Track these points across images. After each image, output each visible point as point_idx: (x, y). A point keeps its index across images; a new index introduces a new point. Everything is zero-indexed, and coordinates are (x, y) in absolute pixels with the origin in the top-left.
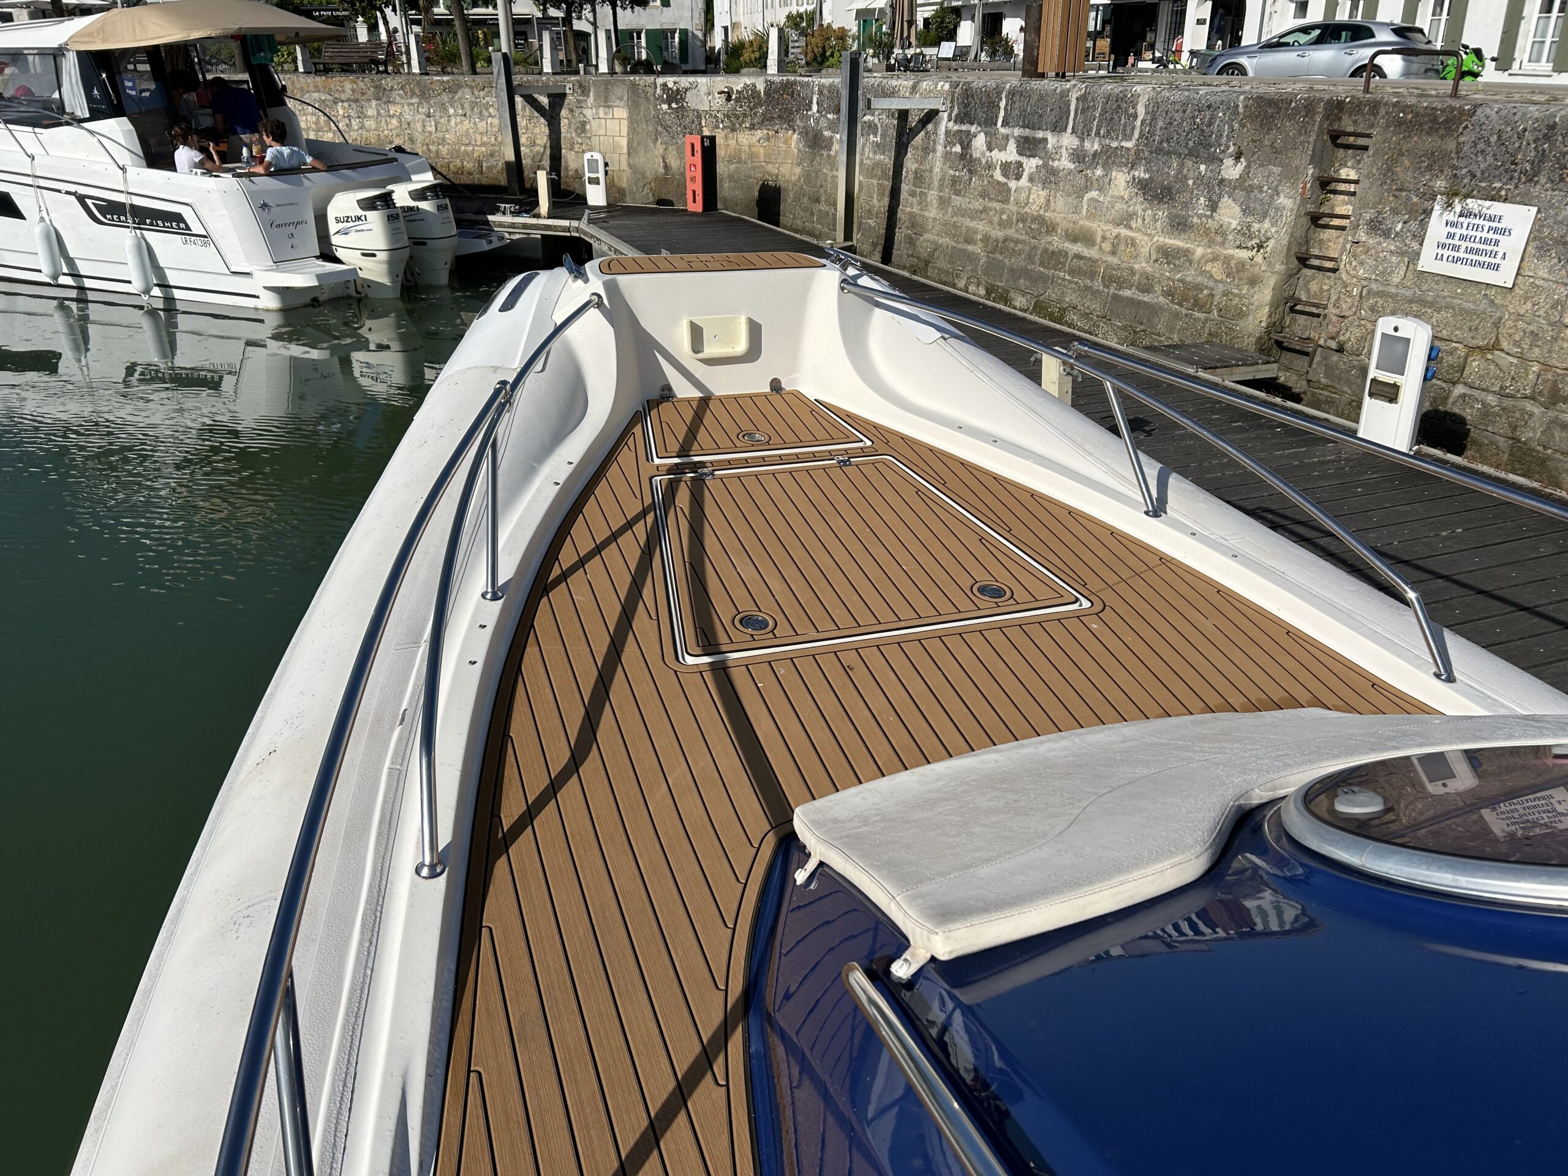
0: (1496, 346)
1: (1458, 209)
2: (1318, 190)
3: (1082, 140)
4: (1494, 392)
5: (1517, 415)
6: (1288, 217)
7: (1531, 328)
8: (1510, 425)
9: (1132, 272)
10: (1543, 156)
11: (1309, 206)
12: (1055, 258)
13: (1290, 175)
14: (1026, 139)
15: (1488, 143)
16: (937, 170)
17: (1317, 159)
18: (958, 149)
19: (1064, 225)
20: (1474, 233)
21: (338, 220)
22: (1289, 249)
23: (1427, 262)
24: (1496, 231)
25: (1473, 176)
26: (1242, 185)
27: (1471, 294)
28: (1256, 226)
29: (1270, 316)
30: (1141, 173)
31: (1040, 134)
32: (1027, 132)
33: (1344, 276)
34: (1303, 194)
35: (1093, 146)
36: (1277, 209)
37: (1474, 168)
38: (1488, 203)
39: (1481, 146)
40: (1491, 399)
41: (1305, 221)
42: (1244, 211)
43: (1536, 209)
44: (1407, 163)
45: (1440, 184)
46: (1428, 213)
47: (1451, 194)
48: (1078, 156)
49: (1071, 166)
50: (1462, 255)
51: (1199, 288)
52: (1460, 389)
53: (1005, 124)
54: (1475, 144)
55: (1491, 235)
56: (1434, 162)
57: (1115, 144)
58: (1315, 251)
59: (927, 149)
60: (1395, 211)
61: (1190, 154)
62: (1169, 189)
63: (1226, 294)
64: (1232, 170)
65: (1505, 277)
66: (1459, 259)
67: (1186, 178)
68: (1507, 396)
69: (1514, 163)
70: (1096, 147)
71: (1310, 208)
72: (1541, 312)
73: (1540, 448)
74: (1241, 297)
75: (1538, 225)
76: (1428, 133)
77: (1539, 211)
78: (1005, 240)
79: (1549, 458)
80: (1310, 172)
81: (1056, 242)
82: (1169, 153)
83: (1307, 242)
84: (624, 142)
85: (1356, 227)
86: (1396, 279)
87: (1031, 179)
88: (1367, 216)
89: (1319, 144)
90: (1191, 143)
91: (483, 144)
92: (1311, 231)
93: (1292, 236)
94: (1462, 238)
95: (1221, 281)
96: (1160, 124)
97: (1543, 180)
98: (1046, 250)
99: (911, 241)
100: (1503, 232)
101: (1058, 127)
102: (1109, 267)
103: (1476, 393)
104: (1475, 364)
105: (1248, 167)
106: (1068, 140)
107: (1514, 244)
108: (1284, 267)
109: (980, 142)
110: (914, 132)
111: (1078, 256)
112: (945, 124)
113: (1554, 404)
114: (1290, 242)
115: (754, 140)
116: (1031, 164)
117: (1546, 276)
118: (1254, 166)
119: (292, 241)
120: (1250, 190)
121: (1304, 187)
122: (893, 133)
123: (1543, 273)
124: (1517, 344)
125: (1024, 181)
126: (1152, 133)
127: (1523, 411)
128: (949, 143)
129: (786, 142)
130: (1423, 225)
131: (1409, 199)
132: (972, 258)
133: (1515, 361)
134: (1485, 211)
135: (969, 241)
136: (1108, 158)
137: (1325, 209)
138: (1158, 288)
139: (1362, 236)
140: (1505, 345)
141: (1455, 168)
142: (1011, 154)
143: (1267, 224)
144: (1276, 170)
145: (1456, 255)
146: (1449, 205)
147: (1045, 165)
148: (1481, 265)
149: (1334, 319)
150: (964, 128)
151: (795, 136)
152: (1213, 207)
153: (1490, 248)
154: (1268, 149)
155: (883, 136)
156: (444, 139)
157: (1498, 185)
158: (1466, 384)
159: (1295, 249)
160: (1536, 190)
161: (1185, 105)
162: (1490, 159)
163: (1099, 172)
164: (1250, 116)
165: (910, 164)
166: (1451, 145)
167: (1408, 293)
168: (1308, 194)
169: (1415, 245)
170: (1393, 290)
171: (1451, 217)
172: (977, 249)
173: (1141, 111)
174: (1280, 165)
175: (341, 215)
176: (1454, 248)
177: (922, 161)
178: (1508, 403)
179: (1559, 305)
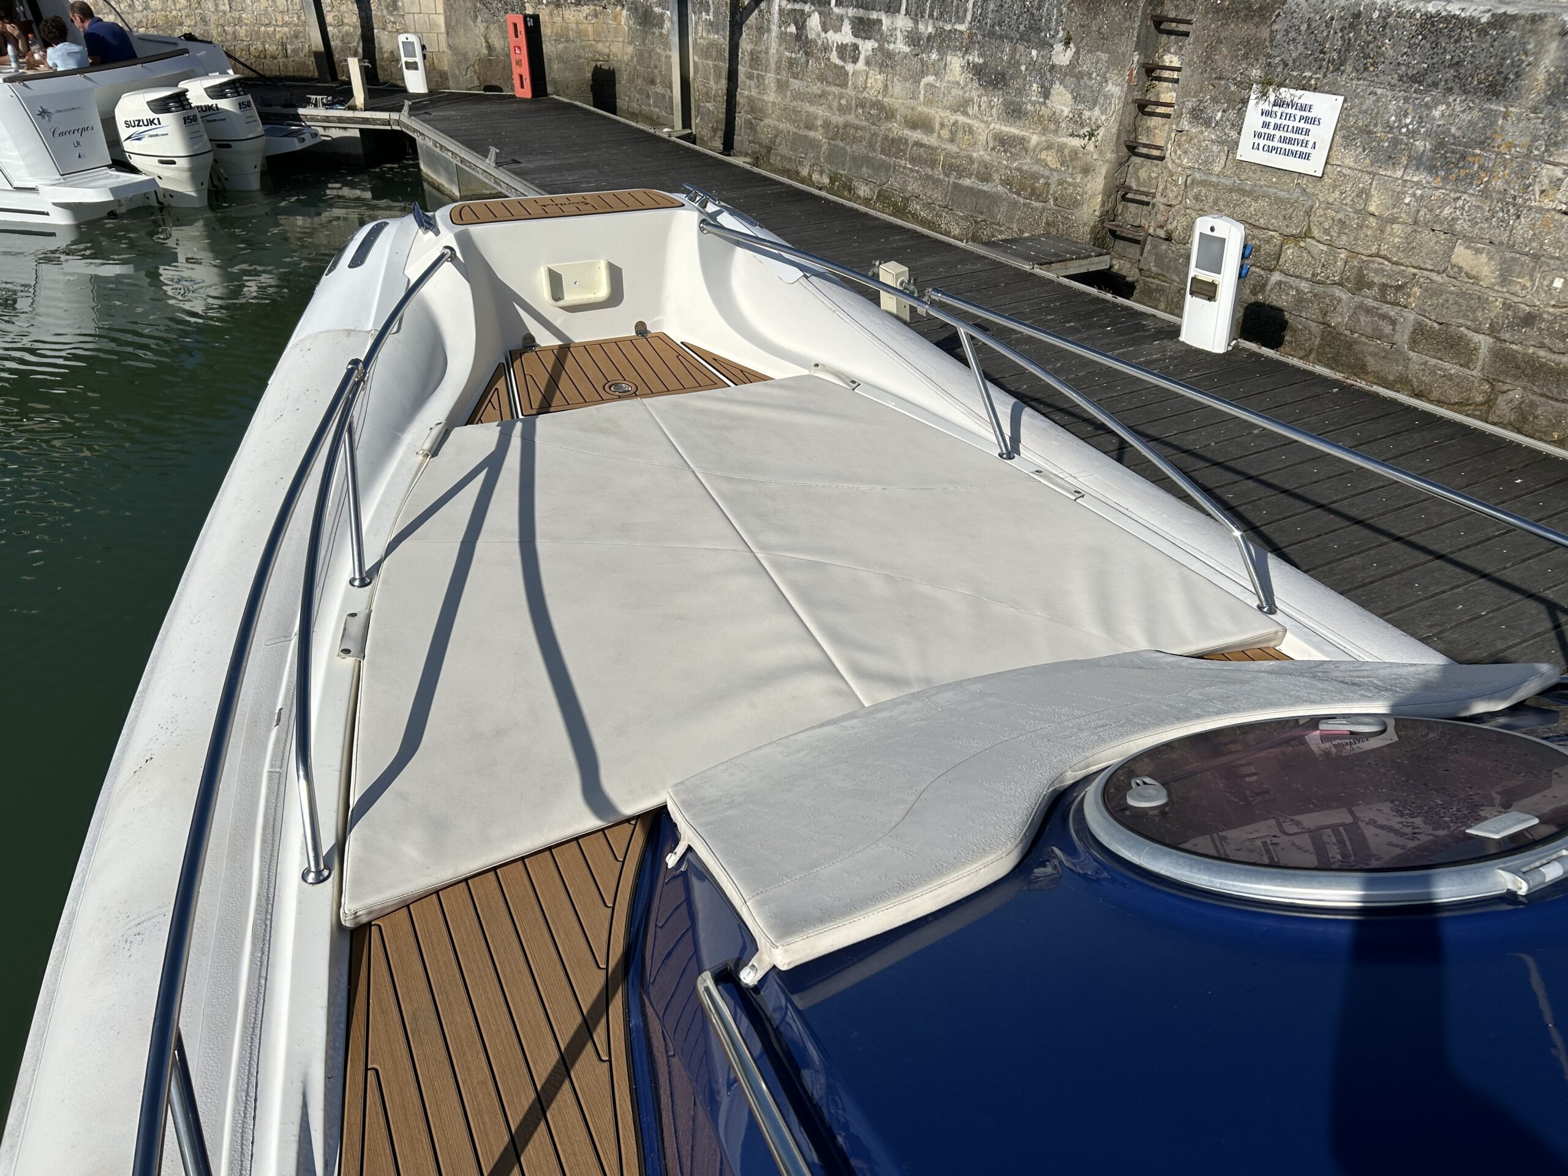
0: (1307, 234)
1: (1272, 98)
2: (1144, 76)
3: (916, 22)
4: (1307, 279)
5: (1327, 300)
6: (1116, 105)
7: (1339, 216)
8: (1321, 310)
9: (971, 160)
10: (1348, 45)
11: (1136, 93)
12: (895, 145)
13: (1116, 62)
14: (861, 20)
15: (1298, 31)
16: (773, 51)
17: (1142, 46)
18: (792, 29)
19: (902, 111)
20: (1286, 122)
21: (128, 125)
22: (1118, 138)
23: (1245, 152)
24: (1307, 120)
25: (1286, 65)
26: (1072, 71)
27: (1285, 183)
28: (1087, 114)
29: (1103, 205)
30: (975, 58)
31: (874, 15)
32: (861, 13)
33: (1170, 165)
34: (1130, 81)
35: (927, 28)
36: (1106, 97)
37: (1286, 56)
38: (1300, 92)
39: (1292, 35)
40: (1304, 286)
41: (1133, 108)
42: (1075, 98)
43: (1341, 99)
44: (1225, 51)
45: (1256, 73)
46: (1245, 102)
47: (1266, 83)
48: (913, 39)
49: (907, 49)
50: (1276, 144)
51: (1035, 177)
52: (1276, 277)
53: (839, 3)
54: (1287, 32)
55: (1302, 125)
56: (1250, 50)
57: (948, 27)
58: (1143, 140)
59: (762, 30)
60: (1215, 100)
61: (1021, 39)
62: (1003, 75)
63: (1060, 183)
64: (1062, 56)
65: (1314, 166)
66: (1274, 148)
67: (1018, 63)
68: (1319, 283)
69: (1322, 52)
70: (930, 29)
71: (1137, 95)
72: (1348, 201)
73: (1347, 333)
74: (1075, 186)
75: (1344, 114)
76: (1244, 21)
77: (1345, 101)
78: (846, 126)
79: (1356, 342)
80: (1136, 59)
81: (896, 129)
82: (1001, 37)
83: (1135, 130)
84: (441, 20)
85: (1180, 116)
86: (1217, 169)
87: (868, 63)
88: (1189, 105)
89: (1144, 30)
90: (1022, 28)
91: (285, 24)
92: (1139, 118)
93: (1120, 124)
94: (1277, 127)
95: (1056, 170)
96: (992, 6)
97: (1349, 69)
98: (886, 138)
99: (751, 126)
100: (1313, 121)
101: (892, 8)
102: (948, 155)
103: (1291, 280)
104: (1289, 252)
105: (1077, 52)
106: (903, 22)
107: (1323, 134)
108: (1114, 155)
109: (814, 22)
110: (747, 11)
111: (918, 144)
112: (778, 3)
113: (1360, 290)
114: (1119, 130)
115: (582, 16)
116: (867, 47)
117: (1352, 164)
118: (1082, 52)
119: (78, 150)
120: (1080, 76)
121: (1130, 75)
122: (726, 10)
123: (1349, 162)
124: (1326, 232)
125: (861, 65)
126: (984, 15)
127: (1332, 297)
128: (783, 23)
129: (615, 18)
130: (1241, 114)
131: (1227, 87)
132: (814, 144)
133: (1325, 248)
134: (1296, 100)
135: (810, 127)
136: (943, 41)
137: (1151, 97)
138: (996, 177)
139: (1185, 125)
140: (1316, 233)
141: (1269, 56)
142: (845, 35)
143: (1097, 112)
144: (1104, 56)
145: (1271, 144)
146: (1264, 94)
147: (881, 48)
148: (1294, 154)
149: (1162, 208)
150: (797, 6)
151: (624, 12)
152: (1046, 94)
153: (1301, 137)
154: (1095, 35)
155: (716, 14)
156: (240, 18)
157: (1308, 74)
158: (1281, 271)
159: (1124, 137)
160: (1342, 80)
162: (1300, 47)
163: (934, 56)
165: (746, 45)
166: (1265, 33)
167: (1229, 182)
168: (1134, 82)
169: (1233, 134)
170: (1214, 179)
171: (1267, 107)
172: (818, 135)
174: (1108, 51)
175: (131, 118)
176: (1271, 137)
177: (757, 42)
178: (1319, 289)
179: (1364, 194)
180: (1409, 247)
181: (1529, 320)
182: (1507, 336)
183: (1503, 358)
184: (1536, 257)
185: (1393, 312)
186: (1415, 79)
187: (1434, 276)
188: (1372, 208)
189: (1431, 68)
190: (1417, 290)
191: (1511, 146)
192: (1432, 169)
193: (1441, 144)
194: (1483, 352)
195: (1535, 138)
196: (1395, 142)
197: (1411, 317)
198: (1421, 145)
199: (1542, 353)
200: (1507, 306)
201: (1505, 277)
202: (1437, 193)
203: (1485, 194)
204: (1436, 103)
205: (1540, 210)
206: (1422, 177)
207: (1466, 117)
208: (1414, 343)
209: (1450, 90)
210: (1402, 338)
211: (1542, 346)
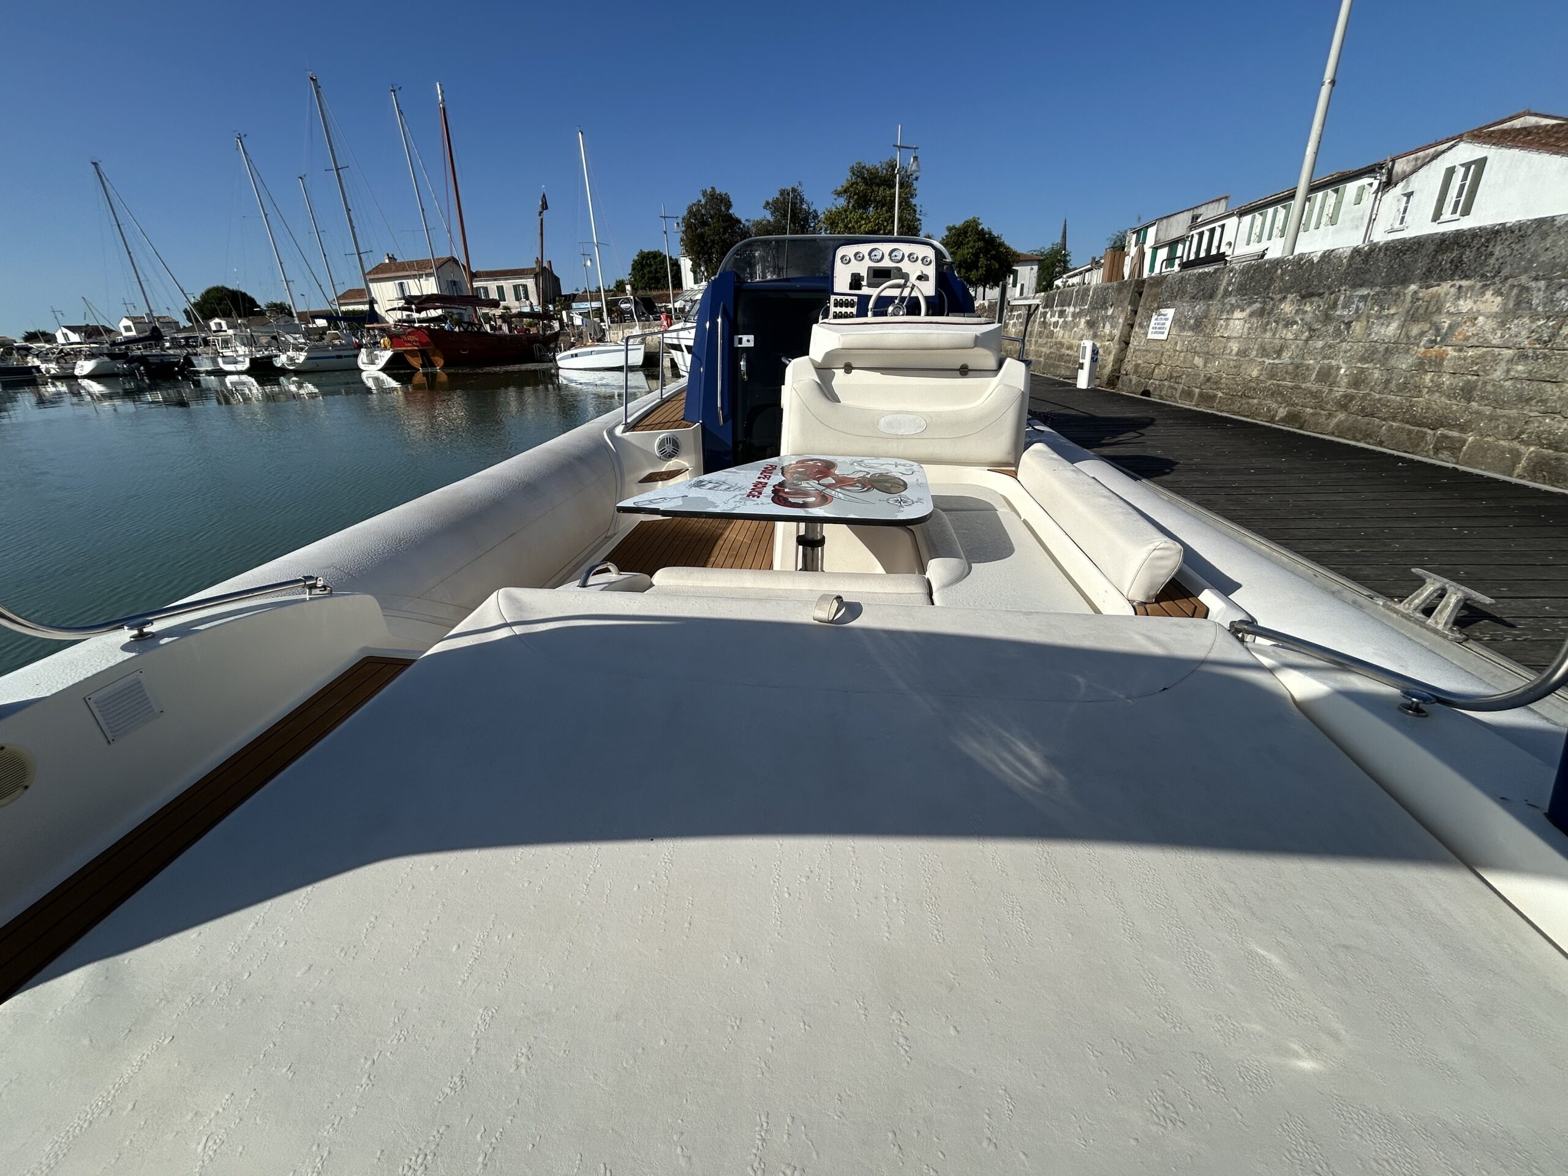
0: (1161, 363)
2: (1133, 315)
3: (1075, 308)
5: (1162, 386)
6: (1121, 327)
7: (1169, 353)
11: (1129, 321)
12: (1061, 357)
13: (1125, 310)
14: (1060, 311)
16: (1035, 330)
19: (1066, 343)
20: (1160, 321)
23: (1150, 336)
26: (1112, 317)
27: (1158, 344)
28: (1113, 332)
29: (1113, 366)
30: (1088, 318)
31: (1064, 308)
32: (1060, 308)
34: (1126, 317)
35: (1077, 310)
36: (1119, 324)
38: (1165, 310)
39: (1167, 289)
40: (1157, 382)
41: (1128, 328)
42: (1111, 326)
43: (1175, 309)
45: (1156, 305)
46: (1152, 316)
47: (1159, 308)
48: (1073, 315)
49: (1071, 319)
50: (1157, 330)
52: (1152, 381)
53: (1056, 306)
55: (1164, 321)
56: (1156, 297)
57: (1083, 308)
59: (1035, 321)
60: (1145, 318)
61: (1100, 307)
62: (1094, 322)
64: (1110, 311)
65: (1164, 337)
66: (1156, 332)
67: (1098, 317)
68: (1162, 380)
72: (1172, 347)
74: (1106, 360)
75: (1175, 315)
76: (1156, 287)
78: (1050, 353)
80: (1129, 308)
81: (1064, 351)
82: (1095, 308)
85: (1138, 327)
86: (1142, 344)
89: (1133, 298)
90: (1101, 303)
93: (1122, 334)
94: (1158, 324)
96: (1095, 297)
100: (1167, 319)
101: (1069, 305)
102: (1075, 357)
105: (1113, 309)
106: (1072, 309)
107: (1168, 324)
108: (1118, 346)
109: (1048, 315)
110: (1032, 315)
111: (1068, 355)
112: (1041, 309)
113: (1170, 380)
114: (1120, 336)
116: (1061, 321)
118: (1115, 309)
120: (1113, 319)
121: (1127, 314)
122: (1026, 316)
123: (1174, 332)
124: (1166, 361)
125: (1058, 328)
126: (1092, 301)
127: (1163, 384)
128: (1041, 318)
130: (1150, 321)
131: (1149, 312)
132: (1040, 364)
133: (1164, 367)
134: (1164, 312)
135: (1040, 357)
136: (1081, 314)
139: (1137, 330)
140: (1164, 362)
141: (1159, 299)
142: (1055, 318)
143: (1116, 330)
144: (1120, 309)
146: (1157, 313)
147: (1064, 321)
148: (1160, 333)
149: (1126, 363)
150: (1045, 310)
152: (1104, 327)
153: (1163, 326)
154: (1119, 301)
157: (1168, 302)
158: (1153, 379)
159: (1123, 338)
160: (1176, 303)
161: (1102, 288)
163: (1078, 319)
164: (1117, 290)
165: (1029, 329)
166: (1160, 291)
167: (1144, 348)
168: (1128, 317)
169: (1148, 330)
170: (1140, 348)
171: (1157, 317)
172: (1042, 359)
173: (1091, 293)
176: (1156, 328)
177: (1032, 327)
178: (1161, 383)
179: (1176, 343)
180: (1184, 362)
181: (1209, 379)
182: (1203, 387)
183: (1201, 395)
184: (1213, 355)
185: (1176, 386)
186: (1193, 298)
187: (1189, 370)
188: (1177, 349)
189: (1198, 293)
190: (1184, 376)
191: (1212, 315)
192: (1193, 330)
193: (1196, 320)
194: (1197, 394)
195: (1218, 311)
196: (1186, 322)
197: (1181, 386)
198: (1192, 321)
199: (1210, 391)
200: (1205, 376)
201: (1205, 366)
202: (1194, 338)
203: (1204, 336)
204: (1197, 305)
205: (1217, 337)
206: (1190, 334)
207: (1203, 308)
208: (1181, 396)
209: (1200, 299)
210: (1178, 395)
211: (1211, 389)
